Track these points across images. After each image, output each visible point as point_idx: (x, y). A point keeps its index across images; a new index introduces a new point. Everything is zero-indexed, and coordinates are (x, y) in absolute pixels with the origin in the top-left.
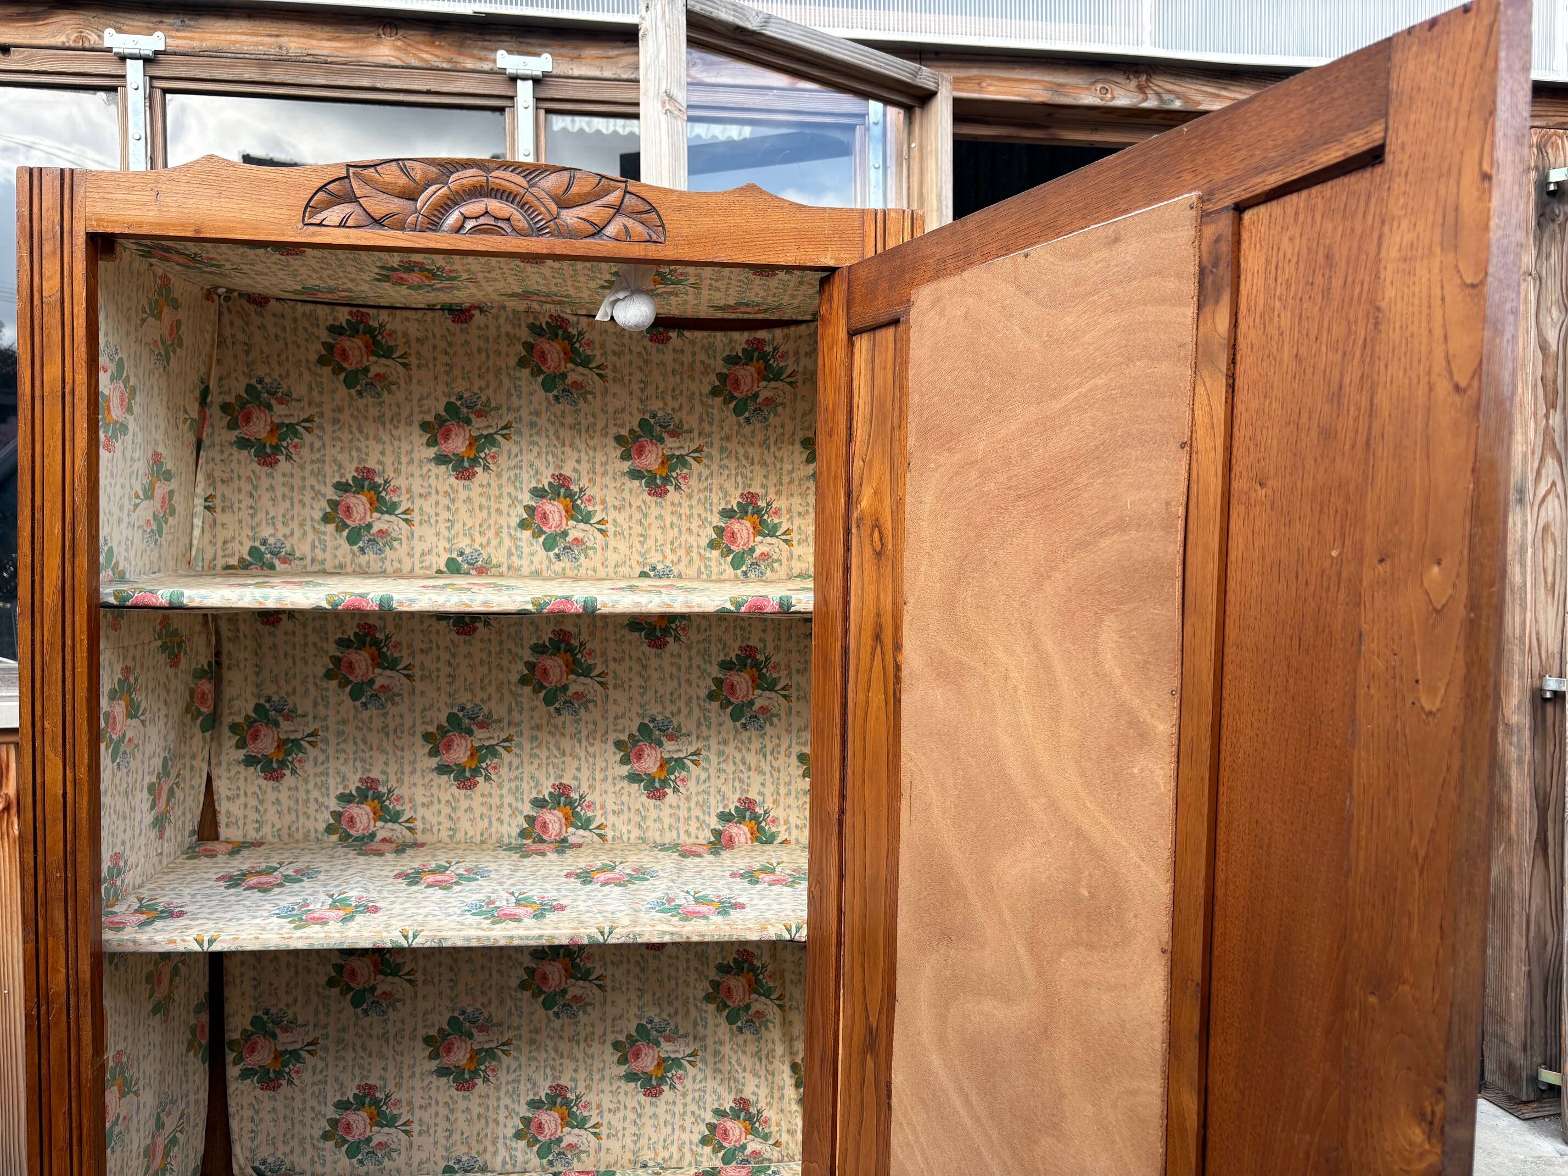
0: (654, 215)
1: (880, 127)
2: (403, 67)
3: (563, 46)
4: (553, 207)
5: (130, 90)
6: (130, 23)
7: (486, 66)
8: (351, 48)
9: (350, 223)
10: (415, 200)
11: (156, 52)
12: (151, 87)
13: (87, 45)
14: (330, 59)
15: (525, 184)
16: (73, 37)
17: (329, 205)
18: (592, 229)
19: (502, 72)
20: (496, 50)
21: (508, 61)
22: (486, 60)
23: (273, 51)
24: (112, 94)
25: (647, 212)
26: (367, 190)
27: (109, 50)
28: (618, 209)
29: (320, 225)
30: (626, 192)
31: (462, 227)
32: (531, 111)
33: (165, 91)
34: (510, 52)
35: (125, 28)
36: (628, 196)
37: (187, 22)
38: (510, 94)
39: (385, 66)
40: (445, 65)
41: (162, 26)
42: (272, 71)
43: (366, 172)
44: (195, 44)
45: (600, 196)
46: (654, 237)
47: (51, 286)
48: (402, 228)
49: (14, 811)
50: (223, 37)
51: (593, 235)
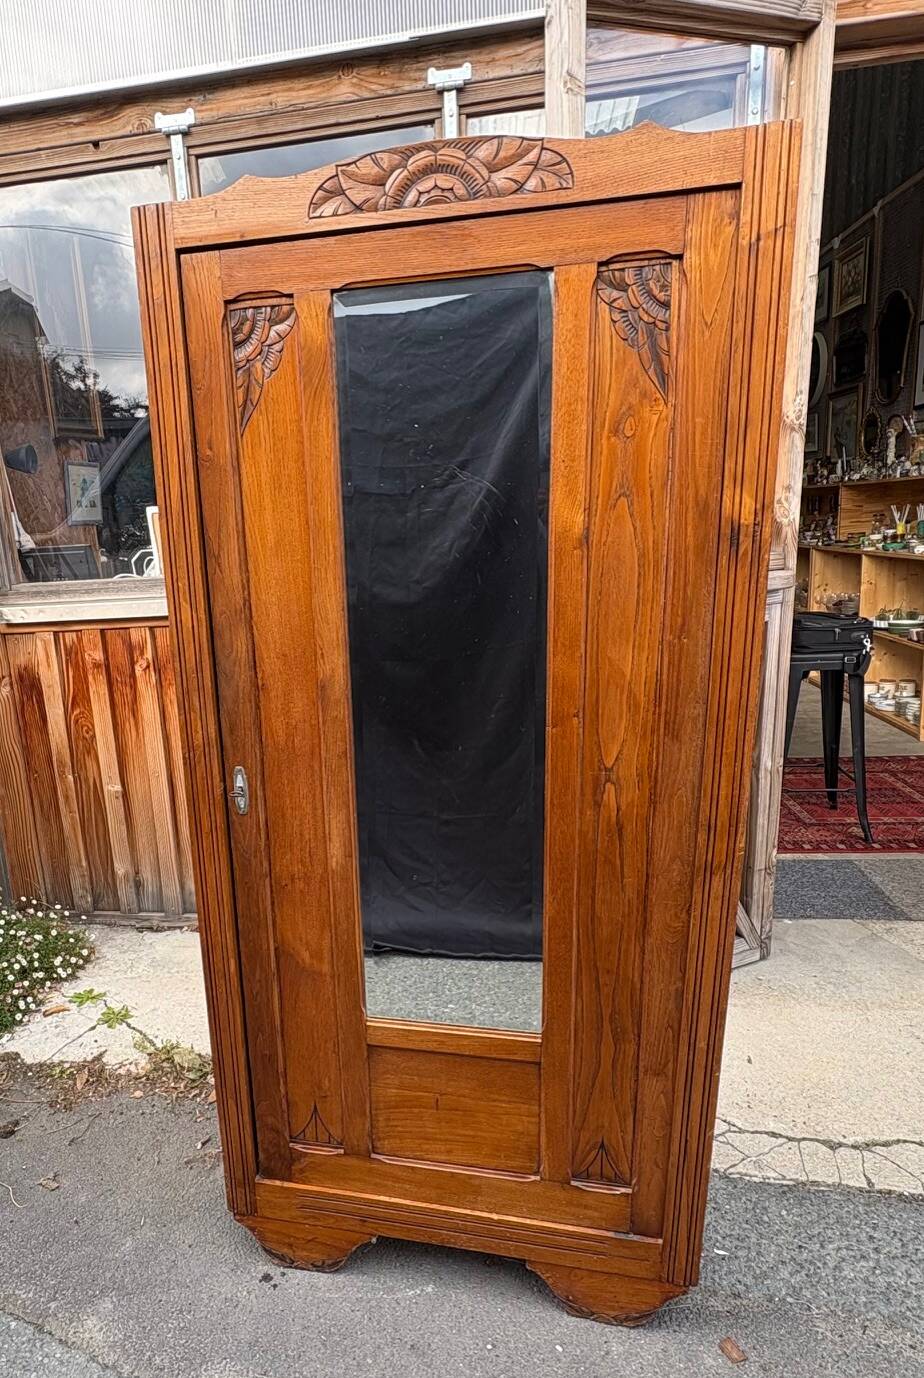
0: (564, 165)
1: (761, 71)
2: (358, 101)
3: (480, 53)
4: (485, 173)
5: (175, 161)
6: (170, 105)
7: (420, 86)
8: (319, 93)
9: (339, 212)
10: (384, 185)
11: (190, 127)
12: (189, 155)
13: (145, 130)
14: (305, 106)
15: (464, 157)
16: (136, 126)
17: (325, 200)
18: (515, 186)
19: (432, 88)
20: (426, 70)
21: (437, 77)
22: (420, 79)
23: (266, 108)
24: (164, 166)
25: (559, 163)
26: (351, 183)
27: (160, 131)
28: (535, 165)
29: (320, 217)
30: (543, 149)
31: (418, 201)
32: (455, 119)
33: (198, 157)
34: (438, 68)
35: (168, 110)
36: (544, 151)
37: (208, 96)
38: (439, 106)
39: (345, 103)
40: (389, 92)
41: (192, 103)
42: (267, 125)
43: (349, 168)
44: (214, 113)
45: (521, 156)
46: (565, 185)
47: (158, 291)
48: (376, 210)
49: (152, 668)
50: (232, 104)
51: (515, 192)
